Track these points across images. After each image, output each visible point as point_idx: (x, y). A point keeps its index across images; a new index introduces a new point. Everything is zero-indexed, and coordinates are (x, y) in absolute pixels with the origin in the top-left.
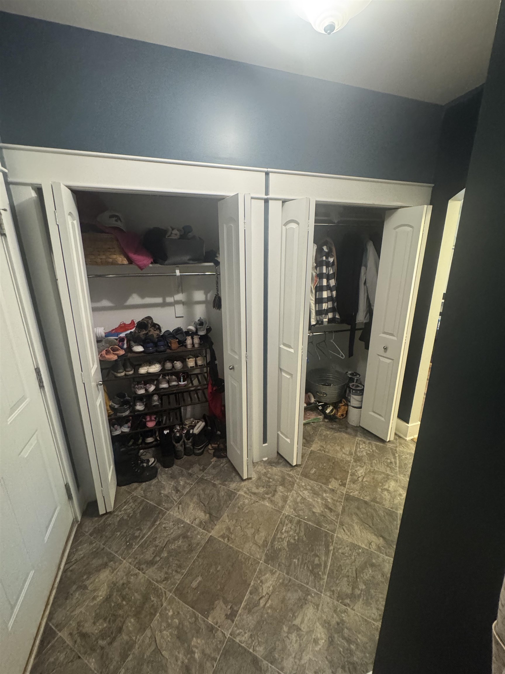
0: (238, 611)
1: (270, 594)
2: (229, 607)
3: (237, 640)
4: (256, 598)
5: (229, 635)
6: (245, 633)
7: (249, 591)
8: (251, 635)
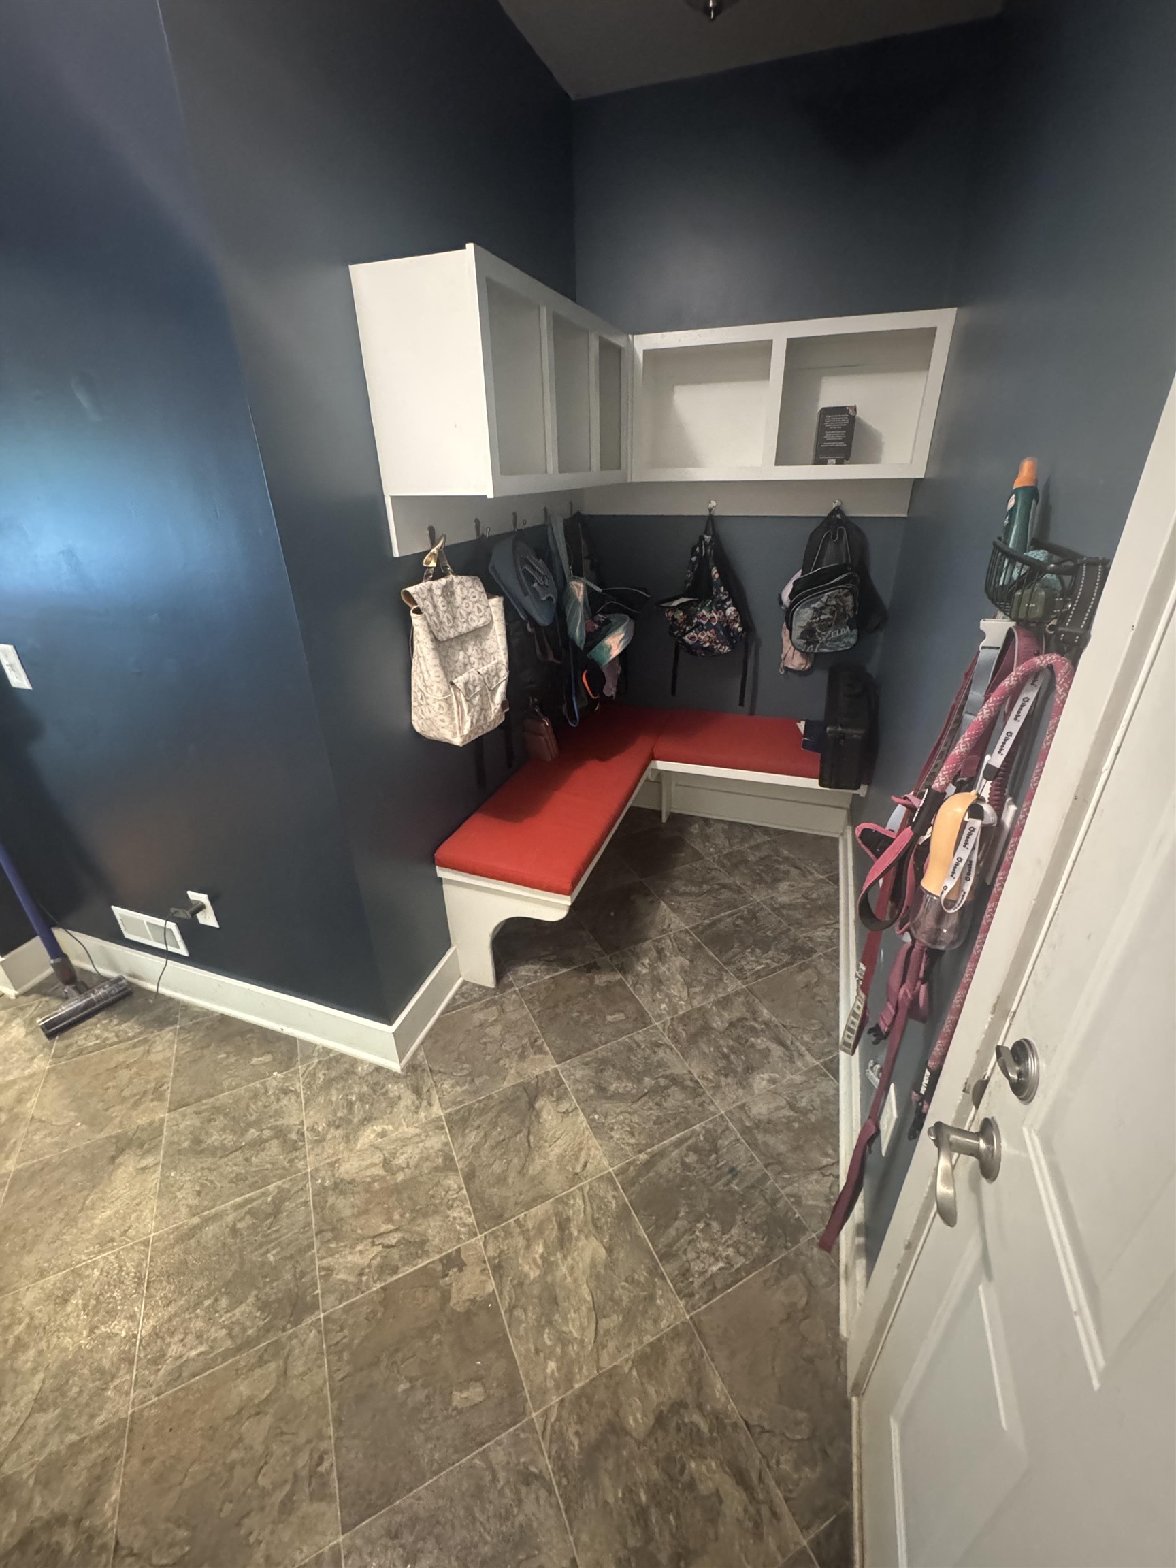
0: (441, 1260)
1: (370, 1240)
2: (447, 1279)
3: (471, 1220)
4: (395, 1254)
5: (479, 1236)
6: (454, 1218)
7: (395, 1278)
8: (449, 1209)
